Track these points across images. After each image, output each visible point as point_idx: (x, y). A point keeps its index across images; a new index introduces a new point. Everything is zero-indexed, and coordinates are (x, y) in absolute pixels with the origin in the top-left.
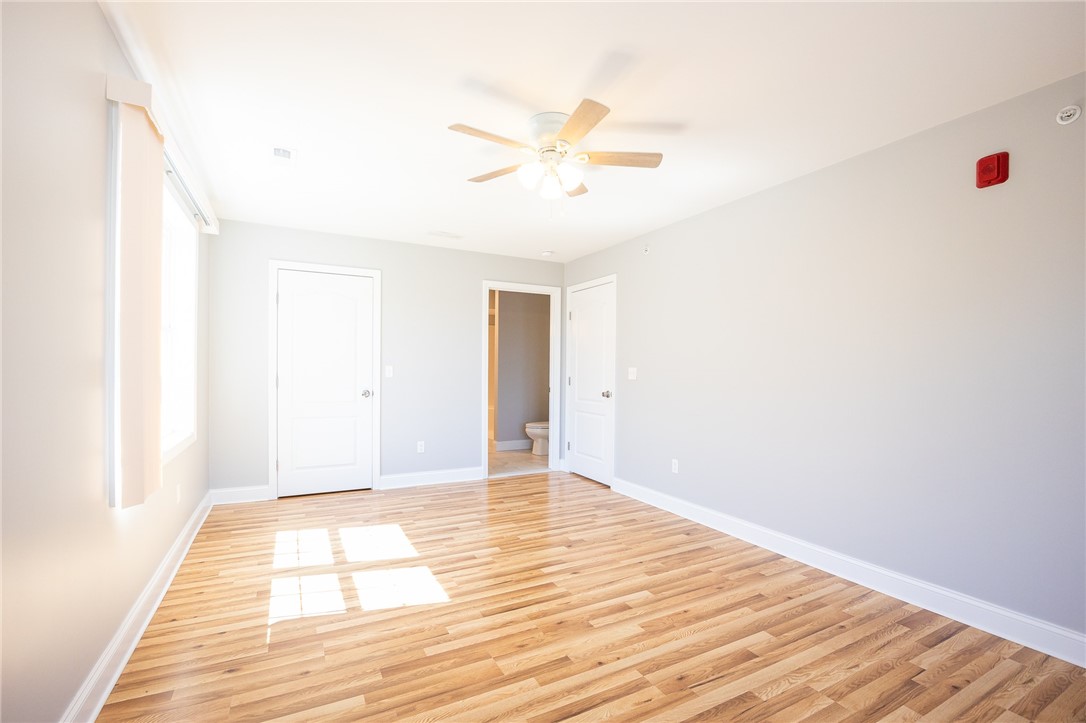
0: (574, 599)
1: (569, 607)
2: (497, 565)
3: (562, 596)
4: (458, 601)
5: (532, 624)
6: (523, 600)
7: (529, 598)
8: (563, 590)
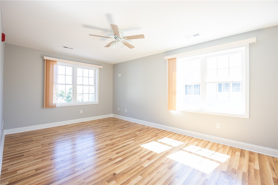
0: (110, 150)
1: (111, 148)
2: (138, 158)
3: (113, 151)
4: (138, 146)
5: (118, 144)
6: (123, 148)
7: (122, 149)
8: (114, 152)
